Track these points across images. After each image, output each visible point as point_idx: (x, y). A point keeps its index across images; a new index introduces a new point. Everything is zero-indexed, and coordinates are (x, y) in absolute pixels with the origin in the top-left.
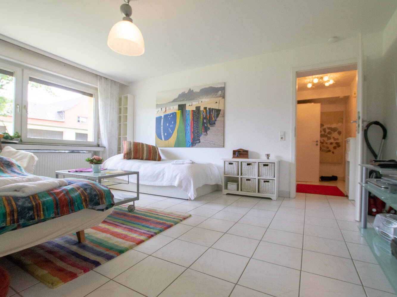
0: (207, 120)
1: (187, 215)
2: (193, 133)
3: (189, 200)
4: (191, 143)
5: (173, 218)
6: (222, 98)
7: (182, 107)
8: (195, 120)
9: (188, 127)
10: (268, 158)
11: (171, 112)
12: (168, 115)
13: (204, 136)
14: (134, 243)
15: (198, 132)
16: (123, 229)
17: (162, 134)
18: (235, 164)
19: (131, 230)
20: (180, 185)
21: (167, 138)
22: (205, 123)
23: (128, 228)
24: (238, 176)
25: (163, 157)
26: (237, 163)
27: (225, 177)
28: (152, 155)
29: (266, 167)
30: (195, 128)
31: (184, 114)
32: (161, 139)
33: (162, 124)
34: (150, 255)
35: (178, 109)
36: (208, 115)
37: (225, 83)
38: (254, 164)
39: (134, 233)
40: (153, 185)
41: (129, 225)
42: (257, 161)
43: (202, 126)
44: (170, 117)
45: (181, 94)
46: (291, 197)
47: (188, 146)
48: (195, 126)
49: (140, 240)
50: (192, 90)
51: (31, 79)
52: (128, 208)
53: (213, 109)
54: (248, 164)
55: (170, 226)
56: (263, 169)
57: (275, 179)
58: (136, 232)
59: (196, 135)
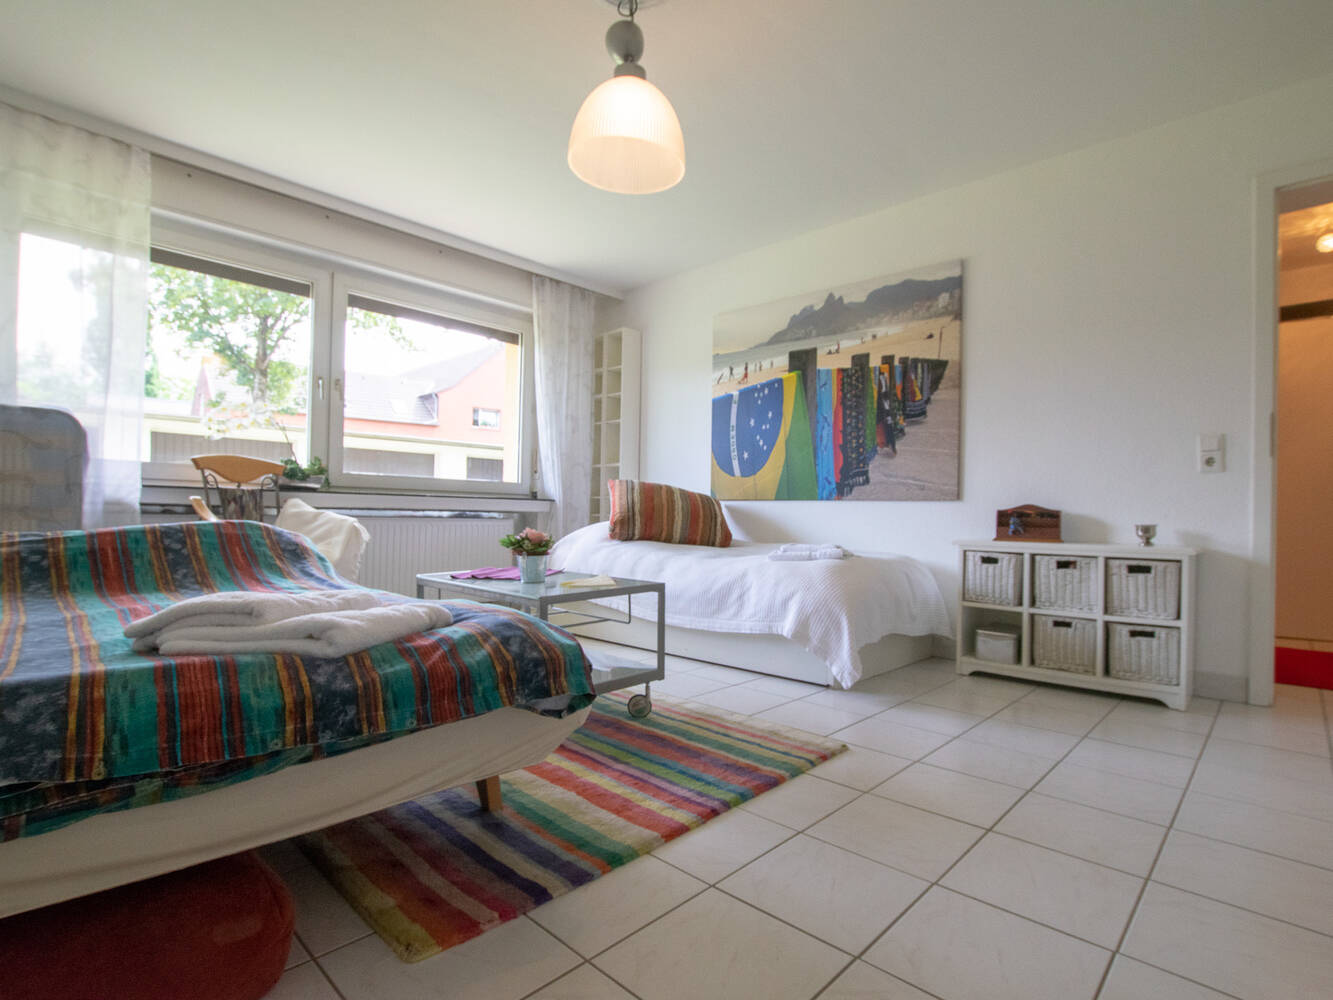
0: (895, 401)
1: (830, 745)
2: (843, 448)
3: (834, 689)
4: (834, 486)
5: (780, 752)
6: (951, 317)
7: (802, 362)
8: (849, 403)
9: (823, 428)
10: (1148, 543)
11: (764, 381)
12: (754, 389)
13: (885, 461)
14: (656, 834)
15: (860, 446)
16: (618, 779)
17: (734, 454)
18: (1006, 565)
19: (641, 784)
20: (801, 634)
21: (751, 468)
22: (888, 413)
23: (631, 776)
24: (1018, 609)
25: (736, 534)
26: (1013, 561)
27: (965, 608)
28: (701, 525)
29: (1141, 577)
30: (849, 430)
31: (809, 384)
32: (733, 475)
33: (733, 421)
34: (714, 886)
35: (787, 368)
36: (898, 382)
37: (963, 264)
38: (1089, 563)
39: (654, 796)
40: (706, 629)
41: (637, 765)
42: (1101, 551)
43: (874, 422)
44: (761, 395)
45: (797, 312)
46: (1252, 701)
47: (825, 495)
48: (850, 424)
49: (673, 825)
50: (837, 297)
51: (355, 301)
52: (628, 705)
53: (916, 361)
54: (1063, 565)
55: (773, 783)
56: (1130, 587)
57: (1183, 623)
58: (658, 792)
59: (854, 456)
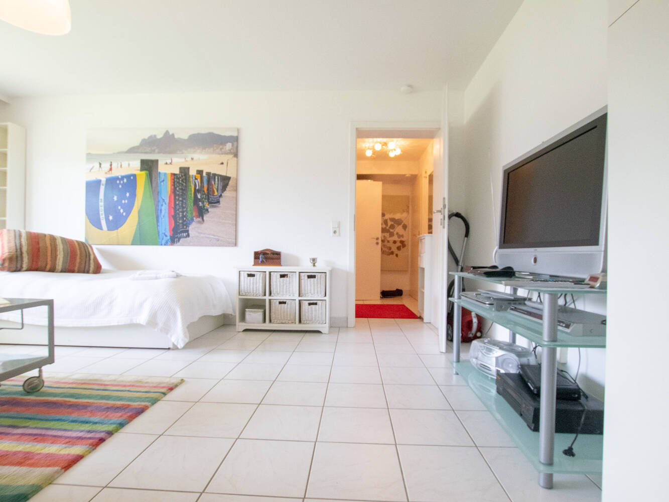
0: (203, 194)
1: (174, 381)
2: (174, 217)
3: (173, 350)
4: (169, 238)
5: (143, 392)
6: (232, 156)
7: (149, 166)
8: (178, 193)
9: (162, 205)
10: (314, 265)
11: (124, 174)
12: (117, 178)
13: (198, 225)
14: (56, 468)
15: (184, 216)
16: (17, 440)
17: (102, 217)
18: (259, 277)
19: (40, 438)
20: (152, 322)
21: (115, 225)
22: (200, 200)
23: (30, 435)
24: (264, 298)
25: (104, 265)
26: (262, 275)
27: (240, 299)
28: (78, 260)
29: (312, 279)
30: (178, 207)
31: (153, 179)
32: (101, 228)
33: (102, 197)
34: (106, 487)
35: (139, 169)
36: (205, 185)
37: (238, 130)
38: (292, 275)
39: (52, 443)
40: (85, 326)
41: (34, 426)
42: (297, 269)
43: (192, 204)
44: (122, 182)
45: (146, 137)
46: (348, 326)
47: (163, 243)
48: (178, 204)
49: (71, 458)
50: (171, 133)
52: (23, 386)
53: (215, 175)
54: (282, 276)
55: (140, 411)
56: (307, 283)
57: (327, 298)
58: (55, 439)
59: (180, 222)
